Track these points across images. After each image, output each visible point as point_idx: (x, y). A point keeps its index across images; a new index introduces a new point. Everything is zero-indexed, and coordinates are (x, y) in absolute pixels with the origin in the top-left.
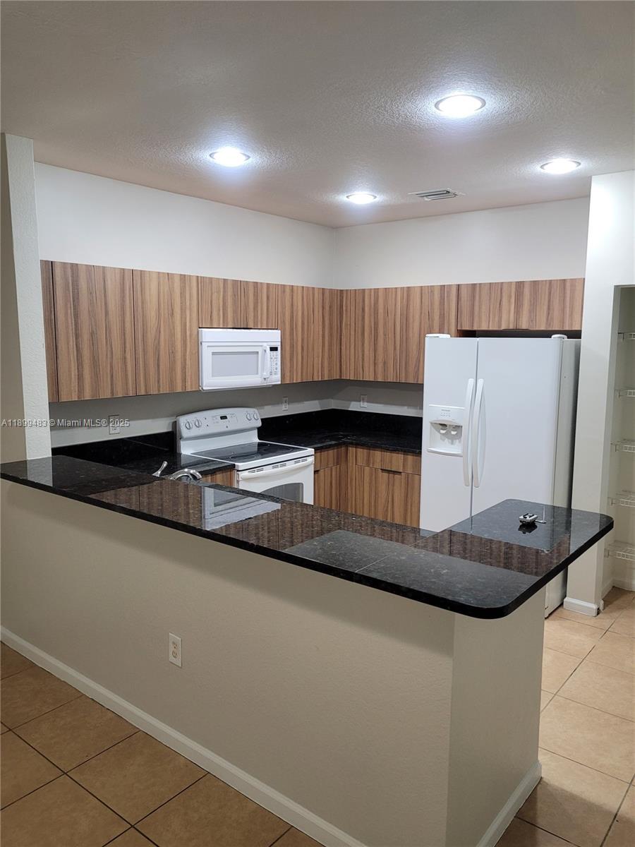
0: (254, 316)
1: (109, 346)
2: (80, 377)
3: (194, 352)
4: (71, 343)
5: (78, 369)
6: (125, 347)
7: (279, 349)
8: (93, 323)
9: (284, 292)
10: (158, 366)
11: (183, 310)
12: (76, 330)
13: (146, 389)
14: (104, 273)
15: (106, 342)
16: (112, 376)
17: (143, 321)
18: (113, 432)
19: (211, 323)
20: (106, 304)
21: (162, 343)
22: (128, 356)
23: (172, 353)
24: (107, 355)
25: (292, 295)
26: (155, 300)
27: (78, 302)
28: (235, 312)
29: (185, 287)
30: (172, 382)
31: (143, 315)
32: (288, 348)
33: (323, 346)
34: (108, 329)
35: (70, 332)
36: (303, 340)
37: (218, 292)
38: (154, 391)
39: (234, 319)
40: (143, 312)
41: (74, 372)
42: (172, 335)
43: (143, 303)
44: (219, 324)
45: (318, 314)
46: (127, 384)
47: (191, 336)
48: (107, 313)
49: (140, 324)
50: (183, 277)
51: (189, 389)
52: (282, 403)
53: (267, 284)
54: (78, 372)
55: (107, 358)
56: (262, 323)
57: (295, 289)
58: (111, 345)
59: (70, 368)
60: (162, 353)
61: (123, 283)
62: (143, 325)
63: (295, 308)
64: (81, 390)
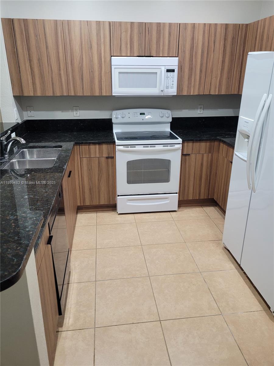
0: (157, 48)
1: (50, 67)
2: (34, 83)
3: (108, 72)
4: (27, 65)
5: (32, 79)
6: (60, 68)
7: (176, 71)
8: (39, 54)
9: (186, 29)
10: (82, 79)
11: (99, 45)
12: (29, 57)
13: (75, 92)
14: (44, 23)
15: (48, 64)
16: (53, 84)
17: (71, 53)
18: (76, 115)
19: (121, 53)
20: (46, 42)
21: (84, 66)
22: (62, 72)
23: (92, 72)
24: (49, 72)
25: (194, 31)
26: (78, 39)
27: (29, 42)
28: (140, 45)
29: (100, 29)
30: (92, 89)
31: (71, 48)
32: (187, 70)
33: (223, 69)
34: (48, 56)
35: (26, 58)
36: (201, 65)
37: (126, 31)
38: (80, 94)
39: (139, 50)
40: (70, 46)
41: (30, 81)
42: (91, 61)
43: (70, 41)
44: (127, 53)
45: (219, 45)
46: (62, 88)
47: (105, 61)
48: (47, 48)
49: (69, 55)
50: (98, 23)
51: (104, 94)
52: (197, 109)
53: (170, 23)
54: (32, 80)
55: (49, 74)
56: (163, 53)
57: (197, 26)
58: (51, 67)
59: (27, 78)
60: (84, 72)
61: (57, 29)
62: (71, 55)
63: (195, 41)
64: (35, 90)
